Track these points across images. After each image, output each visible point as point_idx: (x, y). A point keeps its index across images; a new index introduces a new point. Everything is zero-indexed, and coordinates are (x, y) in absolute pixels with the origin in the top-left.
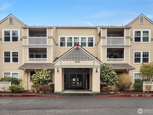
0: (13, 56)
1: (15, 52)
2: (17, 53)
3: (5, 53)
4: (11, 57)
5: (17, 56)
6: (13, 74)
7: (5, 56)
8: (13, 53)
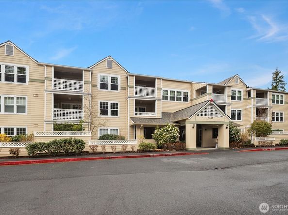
0: (111, 108)
1: (114, 104)
2: (117, 104)
3: (101, 103)
4: (109, 110)
5: (117, 108)
6: (111, 130)
7: (101, 107)
8: (111, 104)
